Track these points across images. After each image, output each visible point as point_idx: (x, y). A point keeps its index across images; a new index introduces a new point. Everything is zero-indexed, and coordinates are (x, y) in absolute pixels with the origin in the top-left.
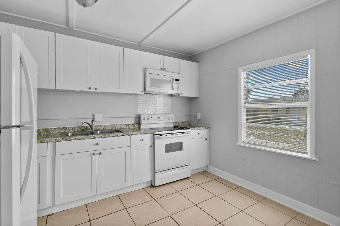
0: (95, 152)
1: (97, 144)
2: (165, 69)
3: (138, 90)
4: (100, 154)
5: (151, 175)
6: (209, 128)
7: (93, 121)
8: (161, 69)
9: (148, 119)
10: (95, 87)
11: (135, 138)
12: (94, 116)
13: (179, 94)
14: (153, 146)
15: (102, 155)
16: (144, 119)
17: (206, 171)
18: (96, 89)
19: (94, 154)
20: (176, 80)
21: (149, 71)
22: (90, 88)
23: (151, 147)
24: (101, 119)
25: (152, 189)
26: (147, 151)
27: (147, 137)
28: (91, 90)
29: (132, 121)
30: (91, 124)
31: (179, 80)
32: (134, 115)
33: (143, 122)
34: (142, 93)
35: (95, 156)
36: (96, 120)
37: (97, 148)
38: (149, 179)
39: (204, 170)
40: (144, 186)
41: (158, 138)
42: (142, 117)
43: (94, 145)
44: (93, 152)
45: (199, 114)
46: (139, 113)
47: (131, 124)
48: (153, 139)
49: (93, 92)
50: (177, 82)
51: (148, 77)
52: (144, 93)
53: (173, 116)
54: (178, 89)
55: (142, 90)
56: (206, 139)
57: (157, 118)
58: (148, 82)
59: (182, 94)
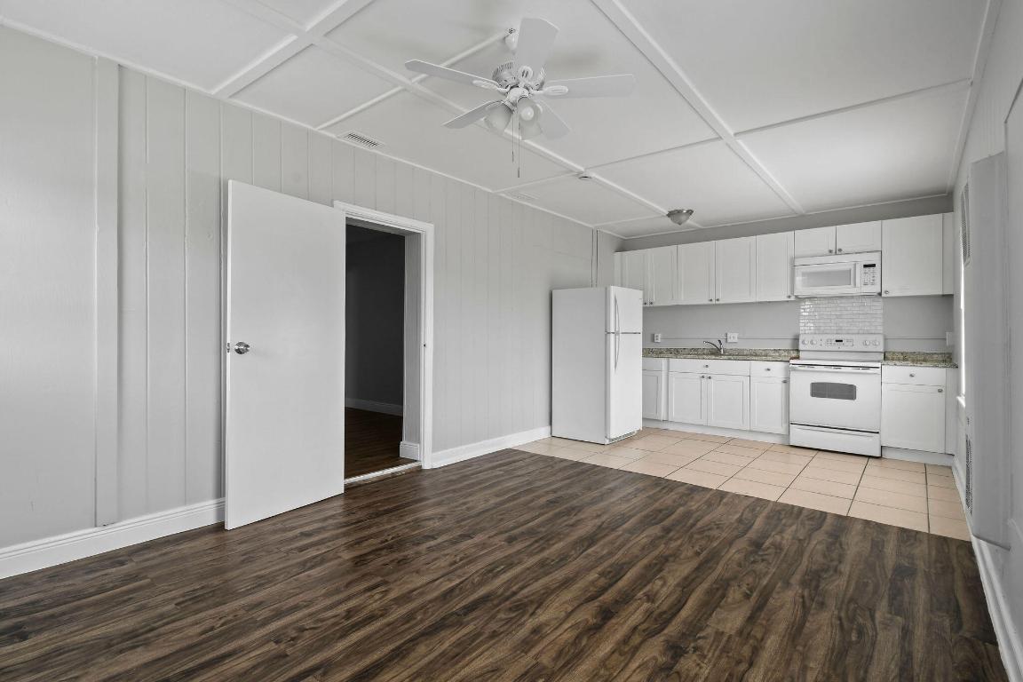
1: (707, 366)
2: (840, 250)
4: (710, 378)
5: (785, 426)
6: (957, 367)
8: (831, 251)
10: (716, 298)
12: (726, 334)
14: (788, 381)
15: (711, 380)
17: (948, 467)
18: (718, 300)
20: (867, 266)
22: (711, 300)
23: (785, 382)
24: (736, 340)
25: (789, 449)
26: (778, 387)
27: (779, 368)
28: (714, 302)
29: (787, 345)
30: (721, 344)
32: (791, 336)
34: (789, 299)
35: (704, 379)
42: (801, 339)
43: (704, 367)
44: (702, 375)
45: (948, 333)
47: (785, 350)
48: (788, 371)
49: (716, 305)
50: (867, 269)
51: (799, 271)
52: (793, 298)
53: (880, 339)
54: (873, 284)
55: (789, 294)
56: (940, 391)
57: (834, 342)
58: (798, 279)
59: (886, 292)
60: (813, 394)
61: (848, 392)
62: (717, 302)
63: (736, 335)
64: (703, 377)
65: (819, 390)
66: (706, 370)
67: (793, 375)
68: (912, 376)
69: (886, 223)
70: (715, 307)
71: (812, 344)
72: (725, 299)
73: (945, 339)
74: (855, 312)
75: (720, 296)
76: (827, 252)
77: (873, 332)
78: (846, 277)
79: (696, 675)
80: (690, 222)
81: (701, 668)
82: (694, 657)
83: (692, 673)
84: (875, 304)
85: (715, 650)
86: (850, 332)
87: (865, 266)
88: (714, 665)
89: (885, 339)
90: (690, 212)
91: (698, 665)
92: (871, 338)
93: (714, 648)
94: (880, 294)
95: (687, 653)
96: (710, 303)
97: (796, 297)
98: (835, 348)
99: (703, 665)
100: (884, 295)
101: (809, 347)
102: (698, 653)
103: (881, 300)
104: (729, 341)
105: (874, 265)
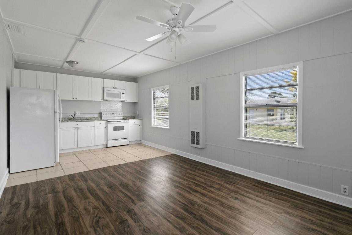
0: (77, 128)
1: (78, 125)
2: (116, 87)
3: (100, 98)
4: (79, 129)
5: (106, 141)
6: (142, 119)
7: (75, 115)
8: (113, 87)
9: (106, 114)
10: (76, 98)
11: (97, 123)
12: (75, 112)
13: (125, 101)
14: (107, 127)
15: (80, 130)
16: (104, 114)
17: (140, 143)
18: (76, 99)
19: (76, 129)
20: (122, 93)
21: (105, 89)
22: (73, 99)
23: (105, 127)
24: (79, 114)
25: (107, 148)
26: (104, 129)
27: (103, 123)
28: (74, 99)
29: (97, 115)
30: (74, 116)
31: (124, 93)
32: (98, 112)
33: (103, 116)
34: (102, 101)
35: (77, 130)
36: (76, 114)
37: (77, 126)
38: (104, 143)
39: (139, 142)
40: (102, 147)
41: (109, 123)
42: (103, 113)
43: (76, 125)
44: (75, 128)
45: (137, 112)
46: (101, 111)
47: (97, 117)
48: (106, 124)
49: (75, 100)
51: (105, 92)
53: (122, 113)
55: (102, 99)
56: (140, 125)
57: (112, 114)
58: (105, 95)
61: (122, 128)
63: (79, 112)
65: (116, 129)
67: (108, 125)
68: (135, 122)
72: (79, 99)
75: (77, 97)
79: (107, 222)
80: (77, 66)
81: (106, 220)
82: (102, 220)
83: (106, 223)
85: (104, 214)
88: (108, 217)
90: (77, 63)
91: (104, 220)
93: (102, 214)
95: (99, 220)
96: (73, 100)
97: (104, 100)
98: (113, 116)
99: (105, 219)
102: (101, 218)
103: (121, 102)
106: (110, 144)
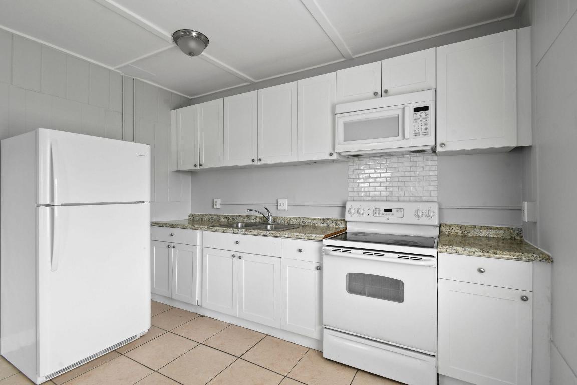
0: (236, 254)
1: (238, 243)
2: (386, 91)
4: (240, 258)
6: (550, 260)
8: (375, 94)
10: (259, 158)
12: (277, 201)
13: (434, 147)
16: (350, 211)
18: (260, 161)
20: (418, 109)
21: (340, 108)
22: (253, 161)
23: (317, 268)
28: (257, 162)
35: (235, 259)
43: (235, 243)
44: (233, 253)
48: (321, 253)
50: (418, 114)
51: (341, 120)
52: (335, 157)
53: (435, 207)
54: (425, 134)
55: (331, 151)
56: (525, 299)
57: (382, 210)
59: (442, 145)
60: (351, 290)
61: (394, 290)
62: (259, 163)
63: (286, 201)
64: (234, 256)
66: (237, 248)
67: (326, 260)
68: (481, 271)
69: (442, 49)
70: (257, 169)
71: (359, 213)
73: (521, 210)
74: (407, 174)
75: (262, 157)
76: (372, 94)
77: (426, 198)
78: (392, 126)
84: (428, 163)
86: (401, 198)
87: (416, 110)
89: (441, 208)
92: (423, 207)
94: (434, 151)
96: (253, 164)
97: (339, 153)
98: (384, 220)
100: (439, 149)
101: (356, 217)
103: (435, 158)
104: (279, 208)
105: (426, 108)
106: (335, 347)
